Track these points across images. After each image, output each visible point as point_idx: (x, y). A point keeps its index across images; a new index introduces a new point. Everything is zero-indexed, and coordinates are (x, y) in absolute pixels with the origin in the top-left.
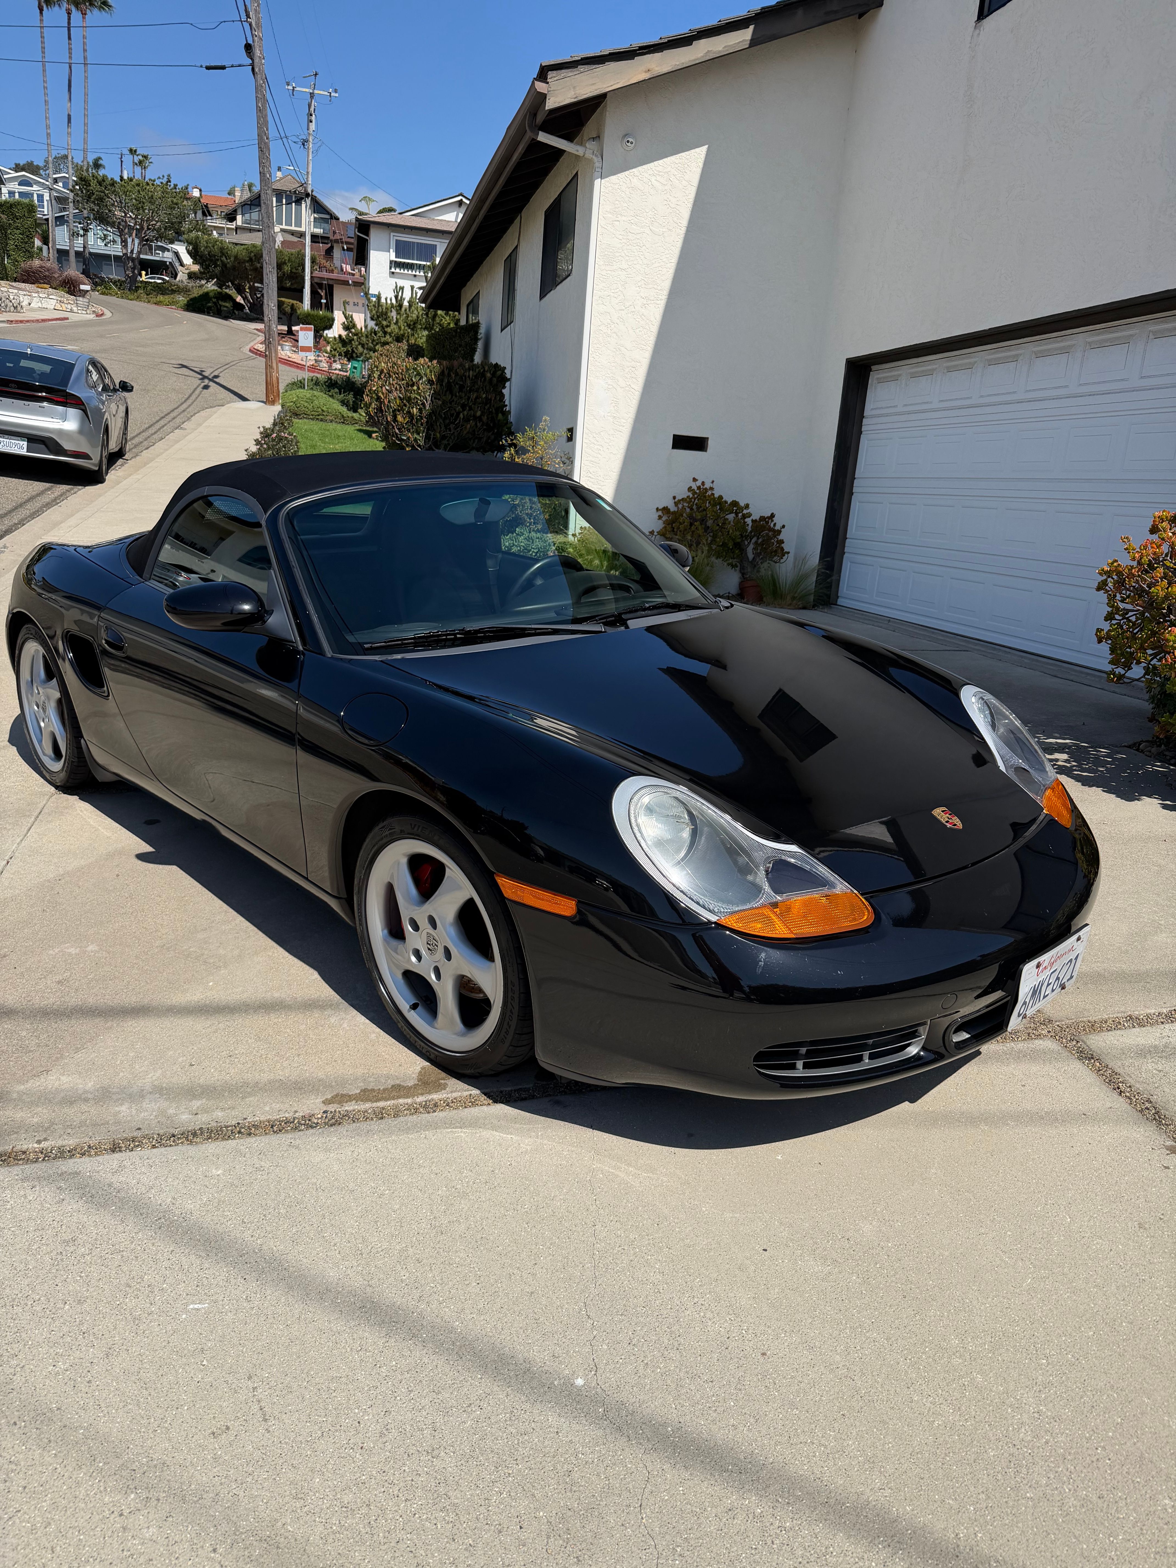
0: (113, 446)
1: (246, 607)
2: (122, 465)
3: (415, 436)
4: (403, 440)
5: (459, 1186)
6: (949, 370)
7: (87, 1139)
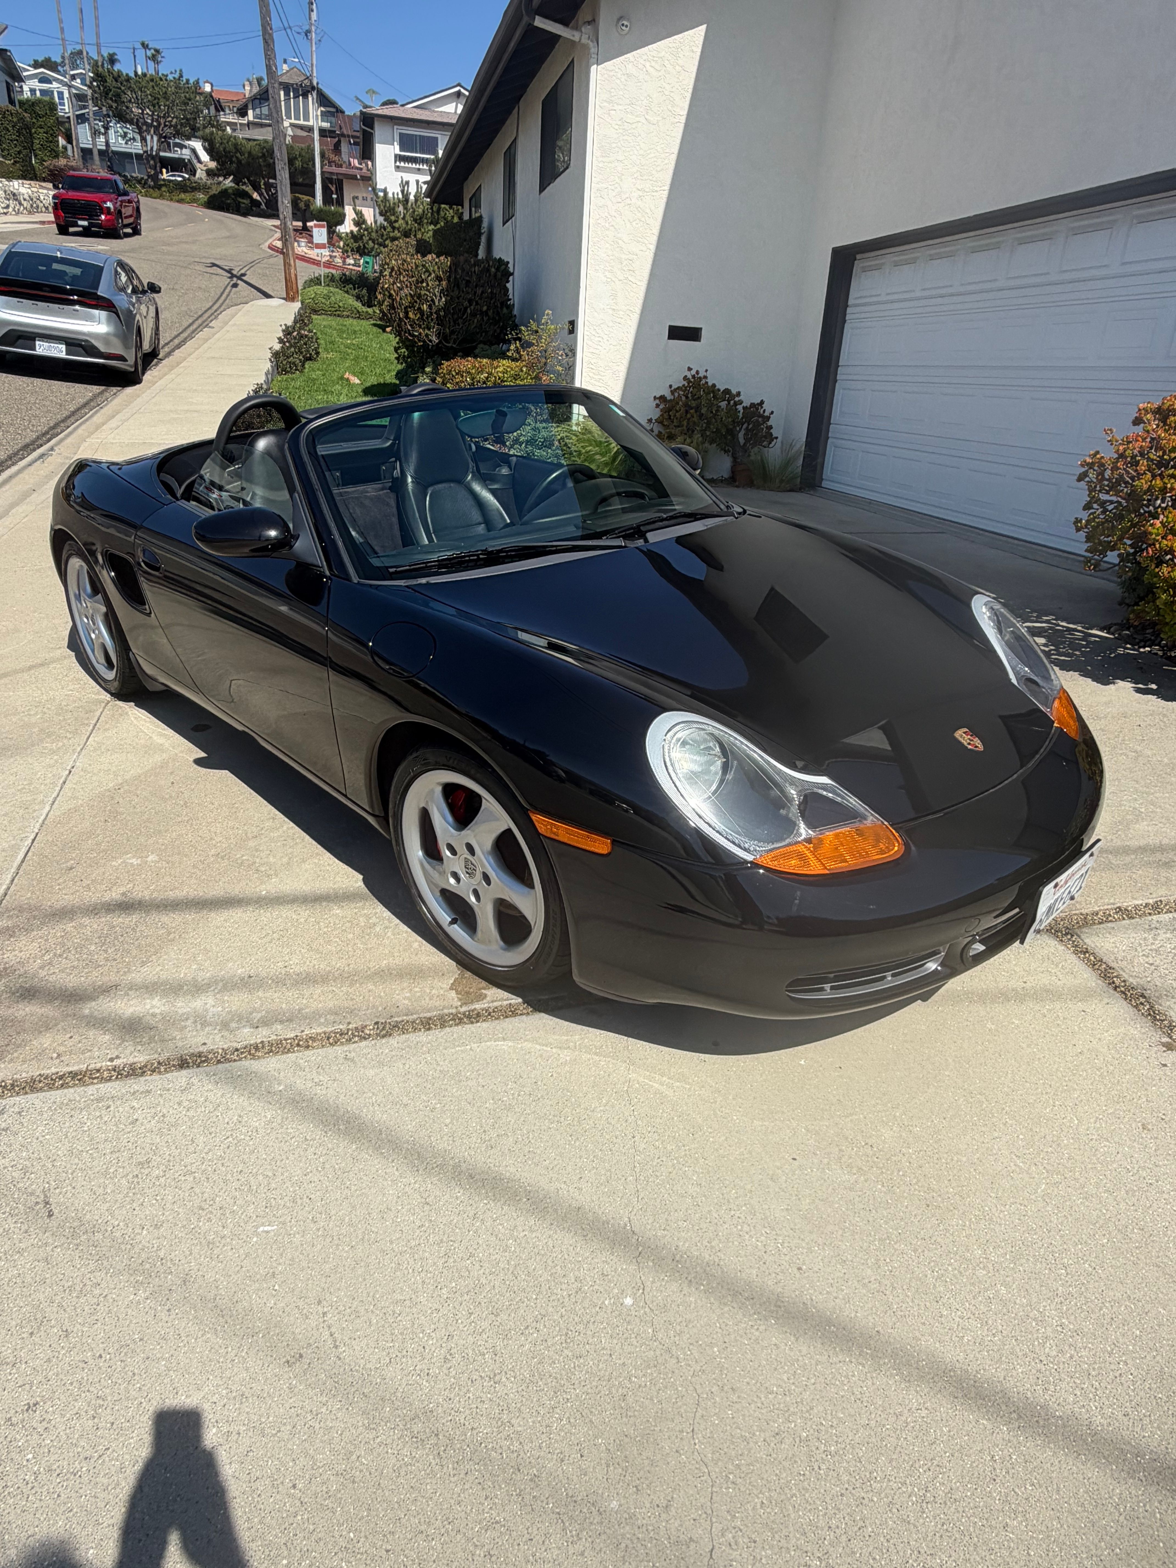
0: (146, 346)
1: (273, 533)
2: (156, 365)
3: (426, 331)
4: (416, 336)
5: (505, 1099)
6: (932, 258)
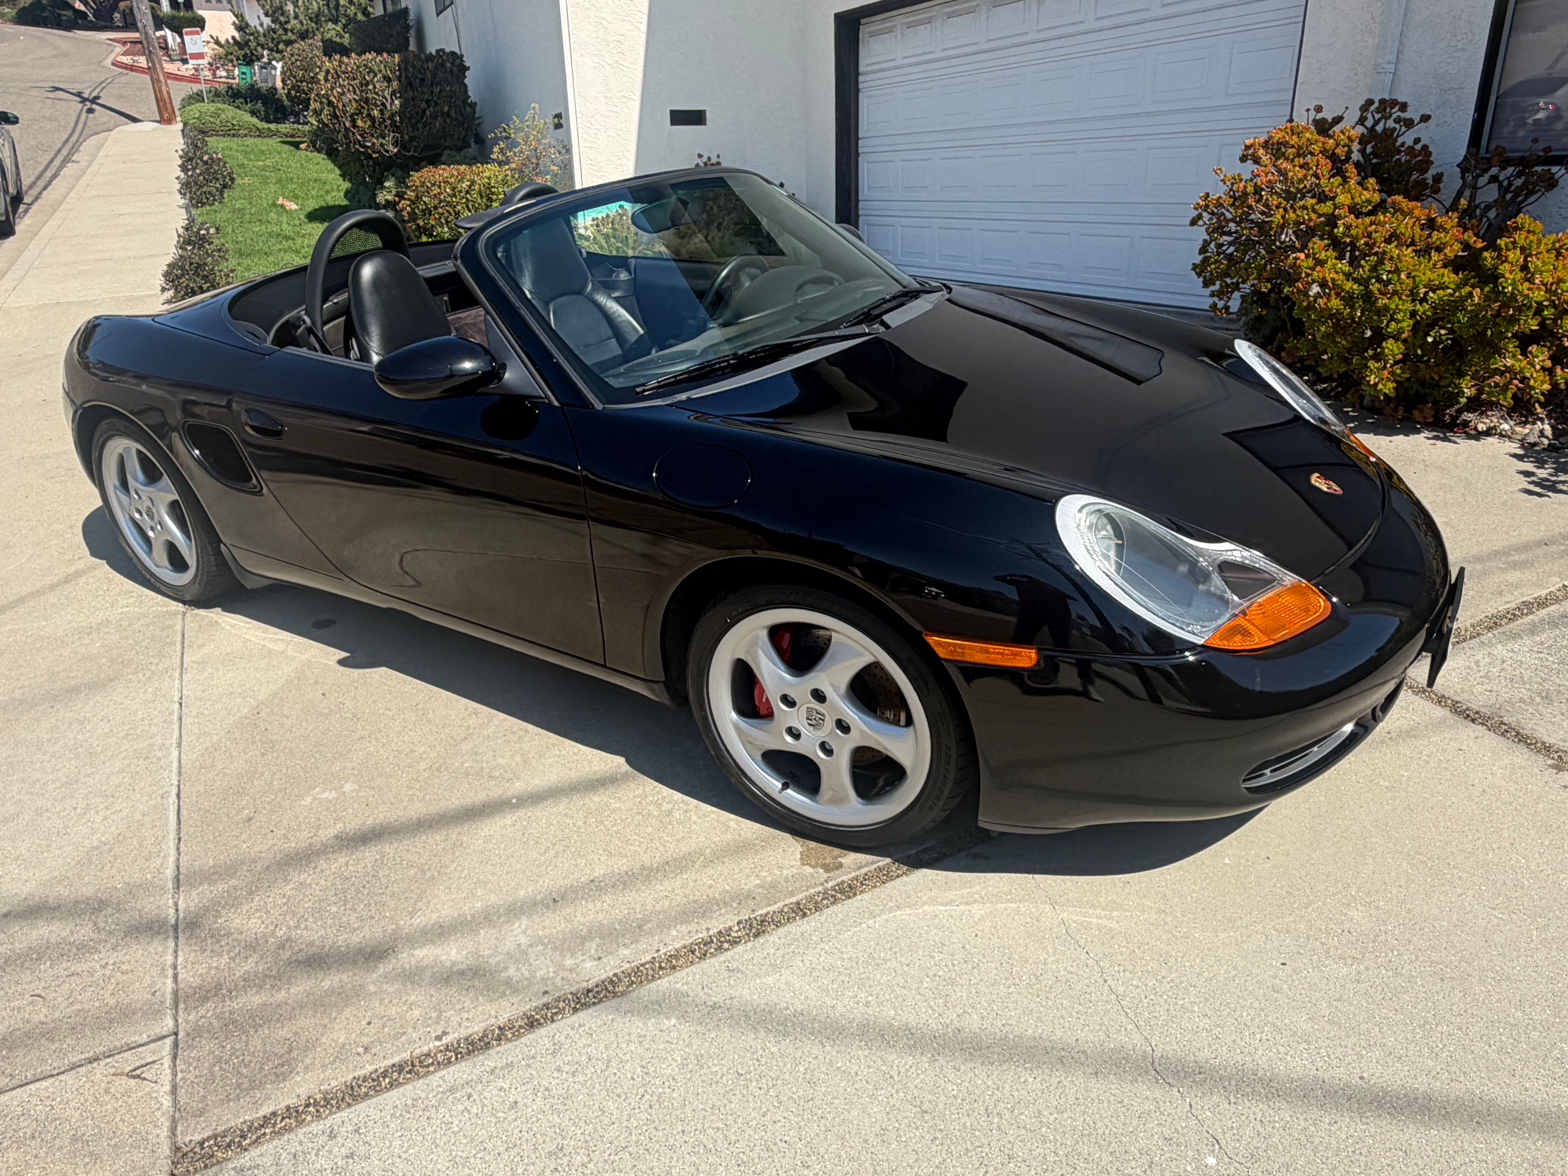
1: (468, 365)
2: (26, 211)
3: (381, 140)
4: (368, 147)
5: (941, 973)
6: (950, 16)
7: (494, 1020)
